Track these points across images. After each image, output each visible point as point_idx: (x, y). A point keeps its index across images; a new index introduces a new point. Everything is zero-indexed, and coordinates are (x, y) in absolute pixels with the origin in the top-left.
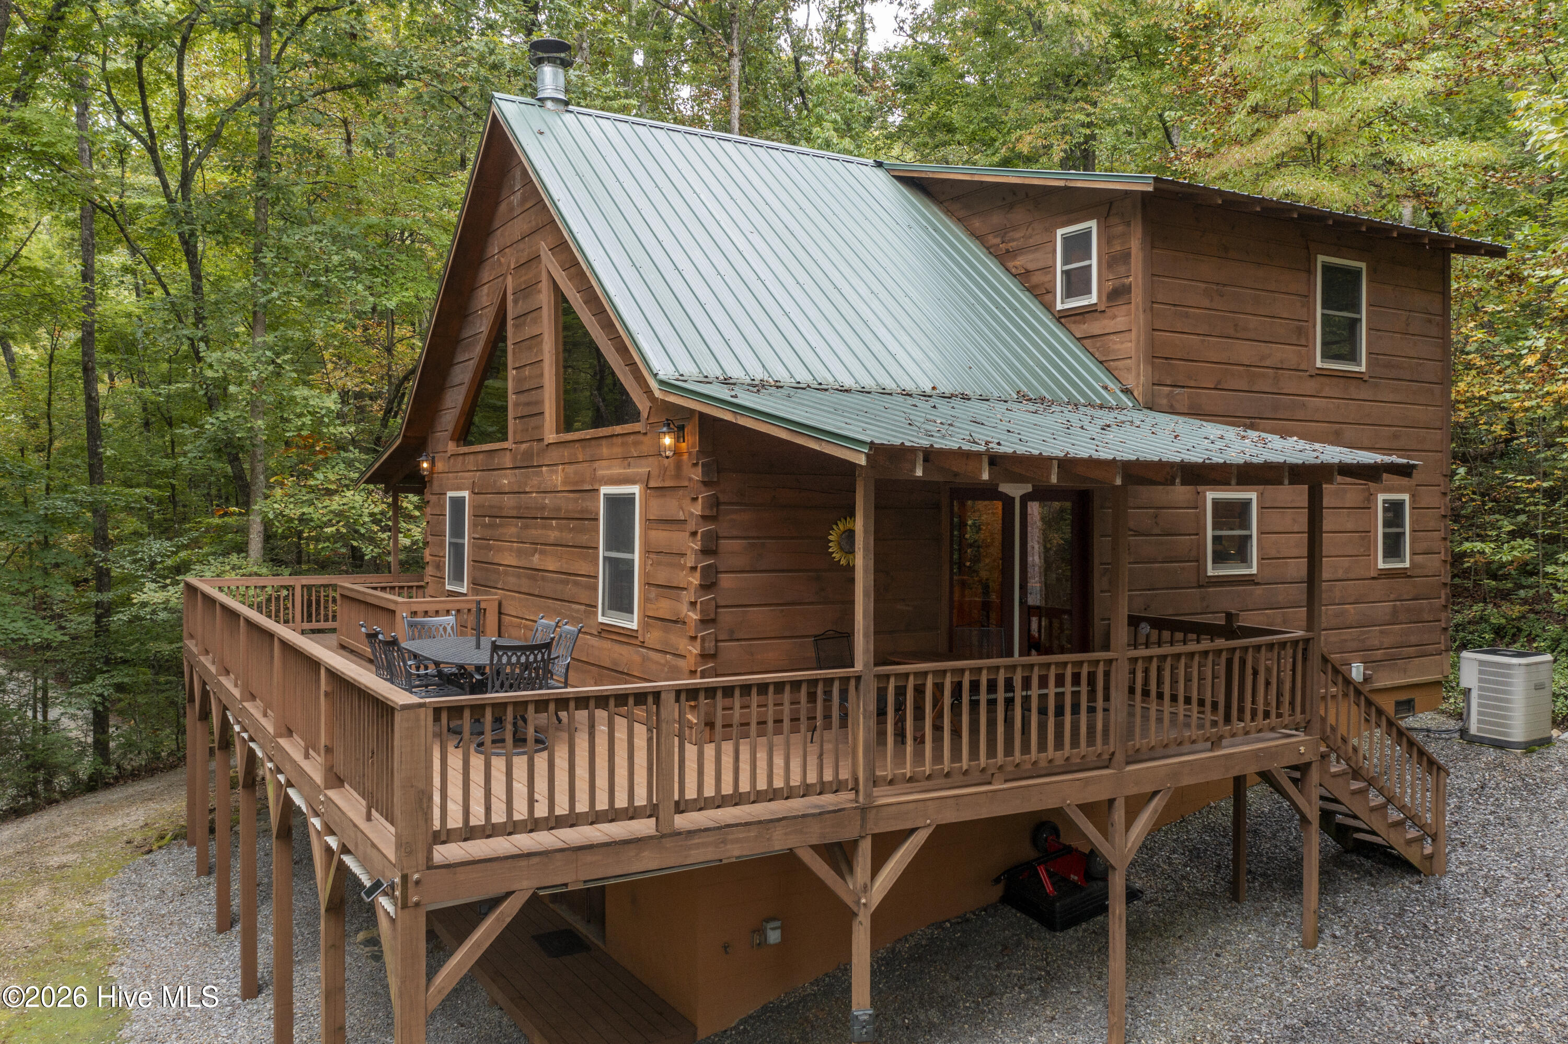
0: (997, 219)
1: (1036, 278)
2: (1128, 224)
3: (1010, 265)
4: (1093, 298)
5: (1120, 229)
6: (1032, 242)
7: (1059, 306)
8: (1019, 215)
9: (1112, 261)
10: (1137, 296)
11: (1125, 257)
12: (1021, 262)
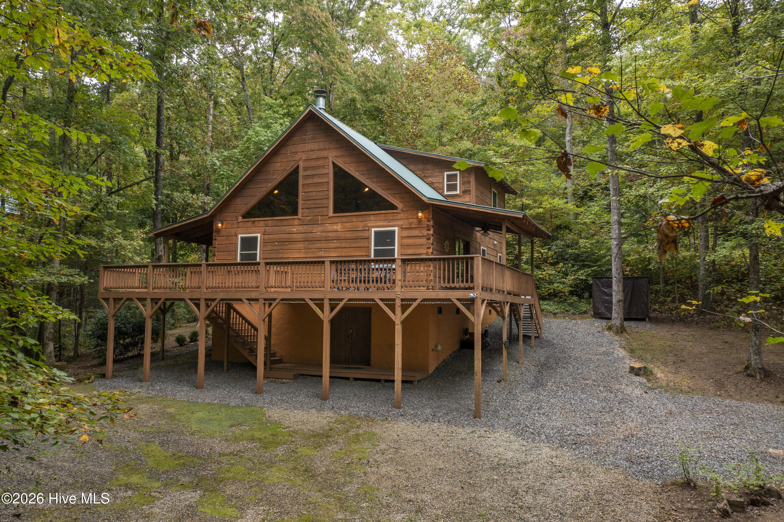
0: (420, 166)
1: (436, 185)
2: (470, 174)
3: (426, 180)
4: (458, 192)
5: (467, 175)
6: (434, 174)
7: (445, 193)
8: (429, 166)
9: (463, 183)
10: (473, 192)
11: (469, 182)
12: (430, 179)
